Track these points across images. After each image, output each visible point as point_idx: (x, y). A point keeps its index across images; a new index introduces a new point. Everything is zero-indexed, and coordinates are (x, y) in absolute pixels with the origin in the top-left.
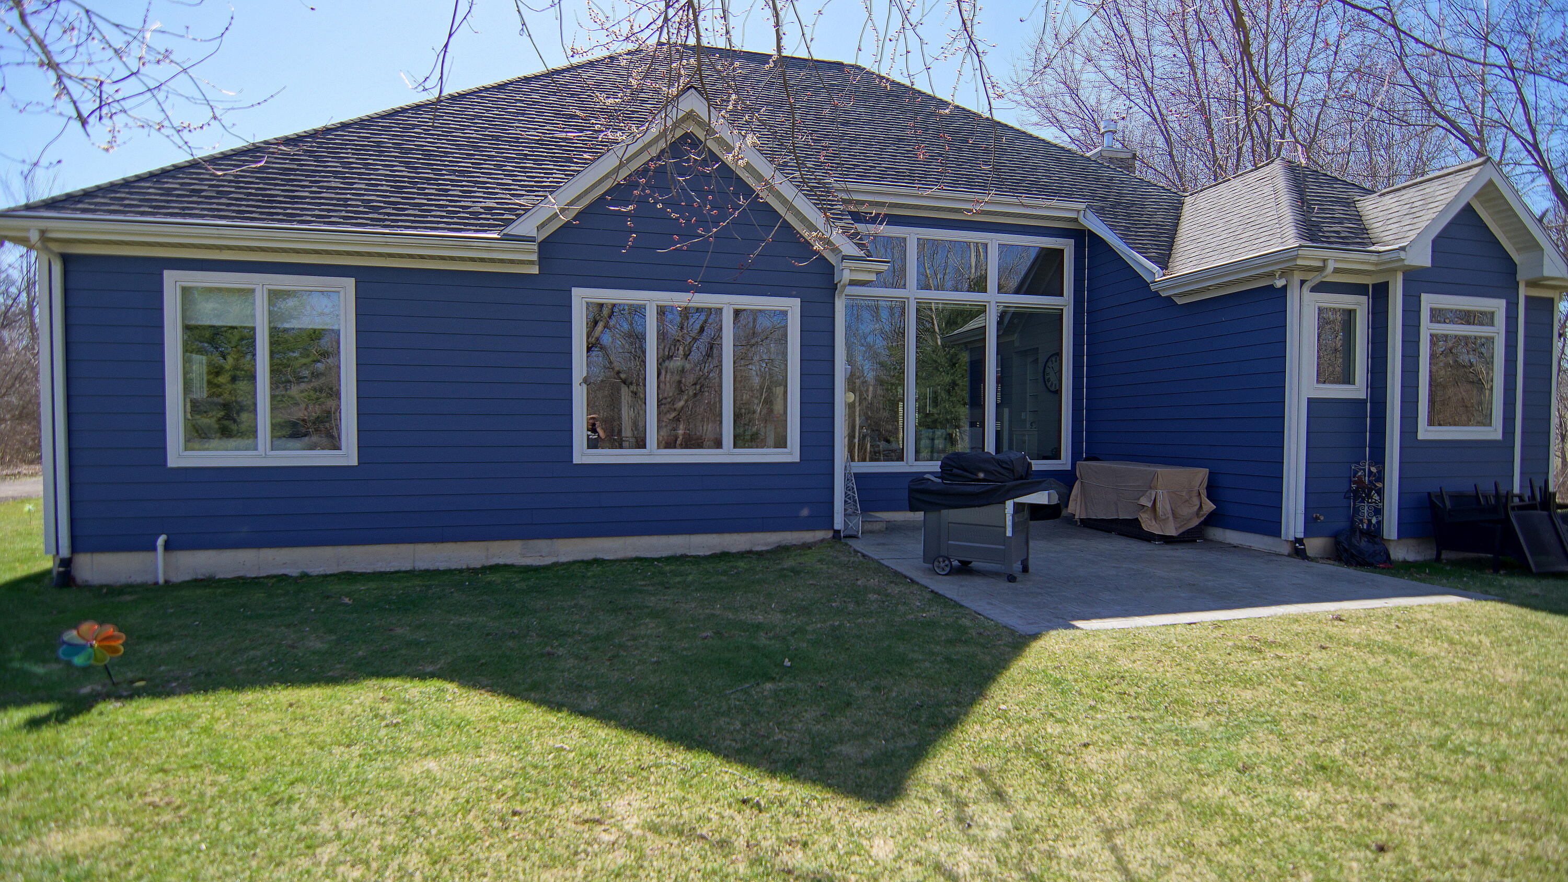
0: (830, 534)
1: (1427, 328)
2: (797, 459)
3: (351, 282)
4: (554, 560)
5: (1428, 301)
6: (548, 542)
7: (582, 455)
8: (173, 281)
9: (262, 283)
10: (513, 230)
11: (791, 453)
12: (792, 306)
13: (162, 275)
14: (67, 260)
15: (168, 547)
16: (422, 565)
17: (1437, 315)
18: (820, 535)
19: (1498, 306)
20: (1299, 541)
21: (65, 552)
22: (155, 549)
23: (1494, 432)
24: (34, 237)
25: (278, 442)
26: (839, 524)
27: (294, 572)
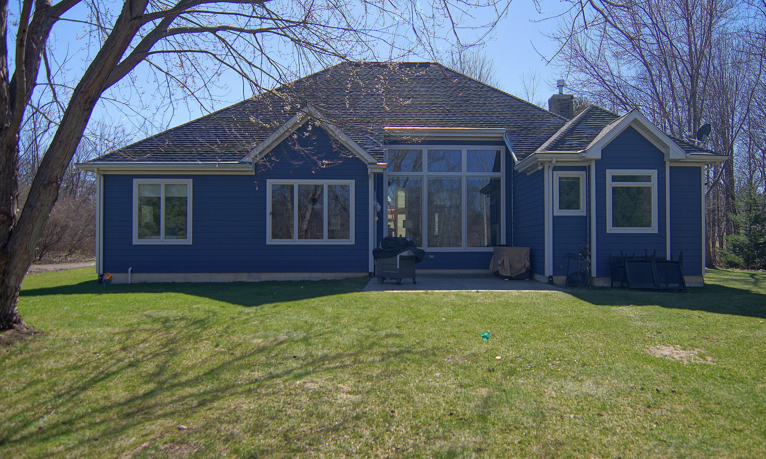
0: (368, 274)
1: (610, 185)
2: (353, 243)
3: (191, 180)
4: (259, 280)
5: (610, 173)
6: (257, 274)
7: (270, 241)
8: (136, 182)
9: (163, 182)
10: (243, 160)
11: (351, 241)
12: (351, 183)
13: (132, 180)
14: (105, 176)
15: (132, 272)
16: (213, 281)
17: (614, 179)
18: (364, 274)
19: (654, 173)
20: (551, 277)
21: (101, 272)
22: (127, 272)
23: (654, 229)
24: (96, 170)
25: (167, 237)
26: (371, 269)
27: (170, 281)
